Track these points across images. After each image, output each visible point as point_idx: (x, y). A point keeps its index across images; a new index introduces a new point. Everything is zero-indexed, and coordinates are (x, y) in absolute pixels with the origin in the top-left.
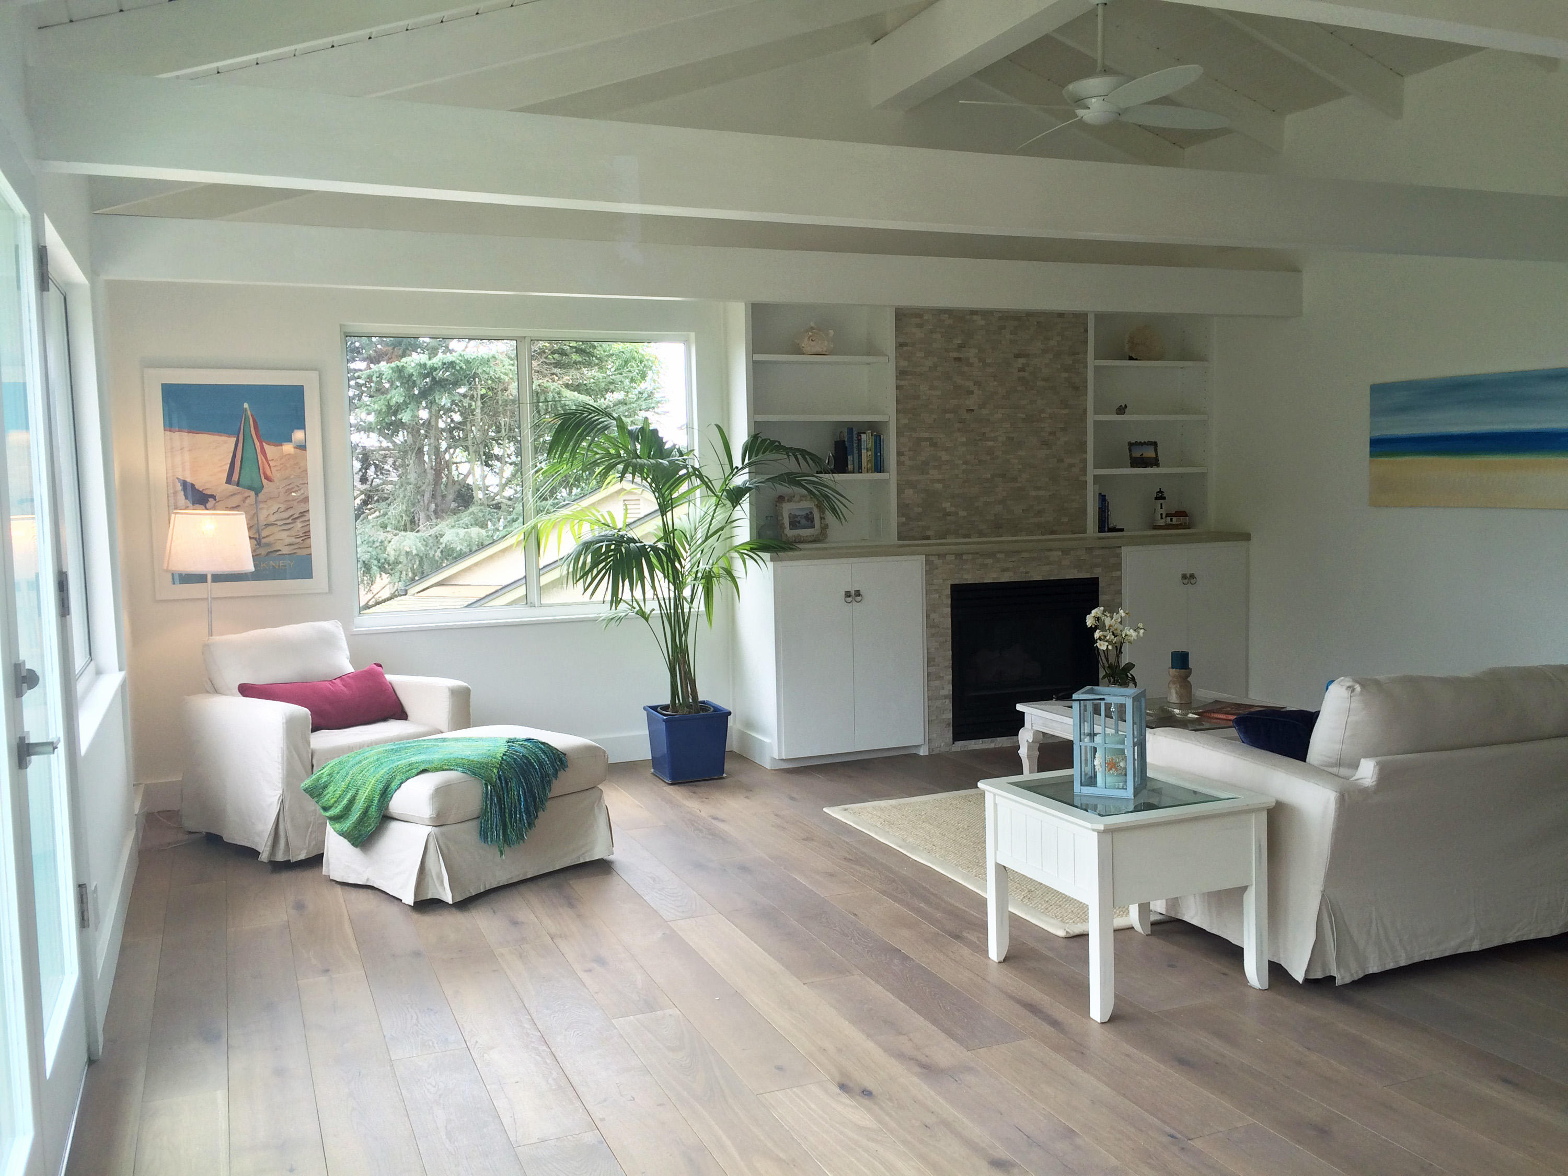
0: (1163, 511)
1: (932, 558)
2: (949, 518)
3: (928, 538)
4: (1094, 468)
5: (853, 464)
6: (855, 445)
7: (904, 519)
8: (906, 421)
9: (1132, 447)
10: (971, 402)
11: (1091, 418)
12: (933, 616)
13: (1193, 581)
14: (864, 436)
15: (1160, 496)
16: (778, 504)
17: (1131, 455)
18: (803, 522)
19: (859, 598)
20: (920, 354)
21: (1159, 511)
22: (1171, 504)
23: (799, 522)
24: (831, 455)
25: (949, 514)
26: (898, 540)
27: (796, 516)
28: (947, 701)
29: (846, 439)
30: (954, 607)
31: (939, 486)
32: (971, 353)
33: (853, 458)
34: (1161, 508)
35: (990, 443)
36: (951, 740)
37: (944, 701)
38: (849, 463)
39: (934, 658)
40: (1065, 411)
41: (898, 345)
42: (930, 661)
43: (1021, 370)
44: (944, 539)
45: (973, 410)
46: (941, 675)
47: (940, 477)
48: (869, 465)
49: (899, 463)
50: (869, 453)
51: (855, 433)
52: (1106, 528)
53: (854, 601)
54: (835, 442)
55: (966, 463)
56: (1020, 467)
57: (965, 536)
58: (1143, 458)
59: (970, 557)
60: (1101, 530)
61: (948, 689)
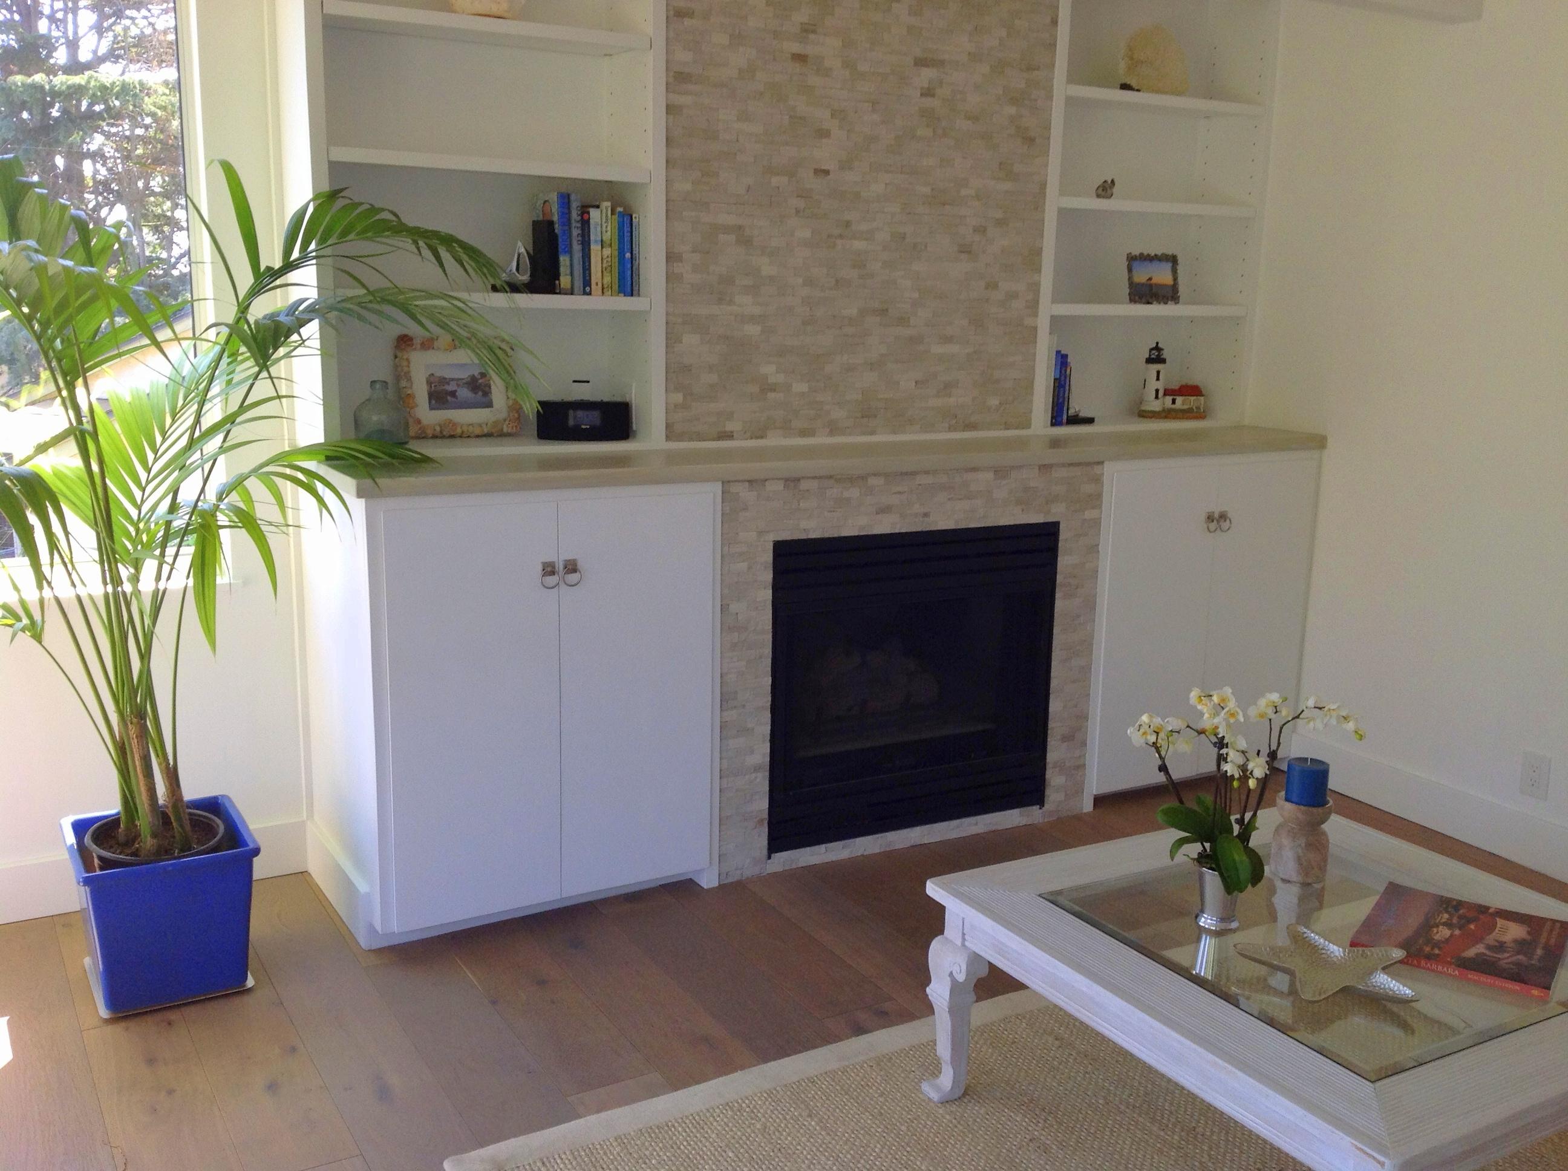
0: (1160, 386)
1: (735, 488)
2: (771, 396)
3: (729, 436)
4: (1053, 302)
5: (572, 274)
6: (575, 232)
7: (678, 397)
8: (688, 187)
9: (1135, 264)
10: (825, 154)
11: (1054, 202)
12: (734, 607)
13: (1225, 525)
14: (594, 214)
15: (1156, 357)
16: (399, 354)
17: (1130, 279)
18: (464, 393)
19: (573, 578)
20: (720, 39)
21: (1153, 385)
22: (1172, 374)
23: (453, 394)
24: (522, 250)
25: (773, 388)
26: (668, 438)
27: (444, 381)
28: (760, 775)
29: (555, 218)
30: (777, 587)
31: (753, 330)
32: (827, 48)
33: (571, 260)
34: (1158, 379)
35: (858, 245)
36: (765, 852)
37: (754, 775)
38: (562, 269)
39: (736, 693)
40: (1007, 186)
41: (672, 13)
42: (726, 699)
43: (928, 93)
44: (762, 437)
45: (827, 172)
46: (750, 726)
47: (757, 310)
48: (607, 279)
49: (671, 278)
50: (607, 252)
51: (575, 205)
52: (1065, 417)
53: (562, 585)
54: (534, 221)
55: (809, 282)
56: (916, 295)
57: (804, 433)
58: (1151, 286)
59: (813, 485)
60: (1056, 421)
61: (762, 752)
